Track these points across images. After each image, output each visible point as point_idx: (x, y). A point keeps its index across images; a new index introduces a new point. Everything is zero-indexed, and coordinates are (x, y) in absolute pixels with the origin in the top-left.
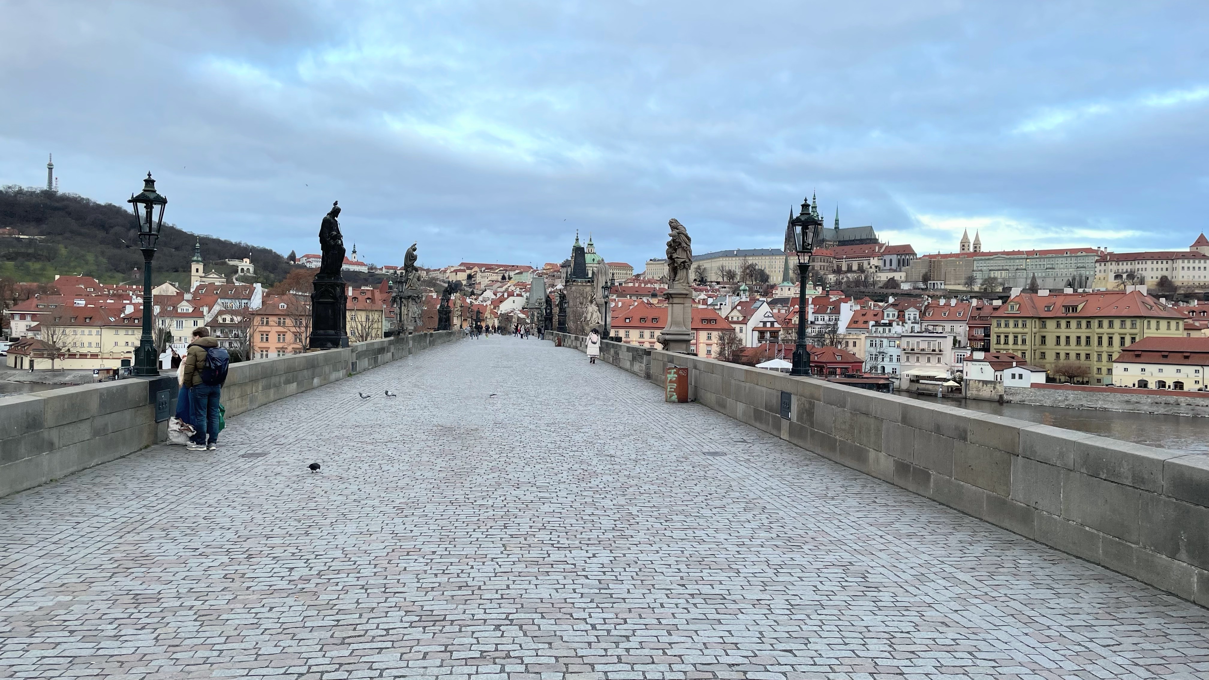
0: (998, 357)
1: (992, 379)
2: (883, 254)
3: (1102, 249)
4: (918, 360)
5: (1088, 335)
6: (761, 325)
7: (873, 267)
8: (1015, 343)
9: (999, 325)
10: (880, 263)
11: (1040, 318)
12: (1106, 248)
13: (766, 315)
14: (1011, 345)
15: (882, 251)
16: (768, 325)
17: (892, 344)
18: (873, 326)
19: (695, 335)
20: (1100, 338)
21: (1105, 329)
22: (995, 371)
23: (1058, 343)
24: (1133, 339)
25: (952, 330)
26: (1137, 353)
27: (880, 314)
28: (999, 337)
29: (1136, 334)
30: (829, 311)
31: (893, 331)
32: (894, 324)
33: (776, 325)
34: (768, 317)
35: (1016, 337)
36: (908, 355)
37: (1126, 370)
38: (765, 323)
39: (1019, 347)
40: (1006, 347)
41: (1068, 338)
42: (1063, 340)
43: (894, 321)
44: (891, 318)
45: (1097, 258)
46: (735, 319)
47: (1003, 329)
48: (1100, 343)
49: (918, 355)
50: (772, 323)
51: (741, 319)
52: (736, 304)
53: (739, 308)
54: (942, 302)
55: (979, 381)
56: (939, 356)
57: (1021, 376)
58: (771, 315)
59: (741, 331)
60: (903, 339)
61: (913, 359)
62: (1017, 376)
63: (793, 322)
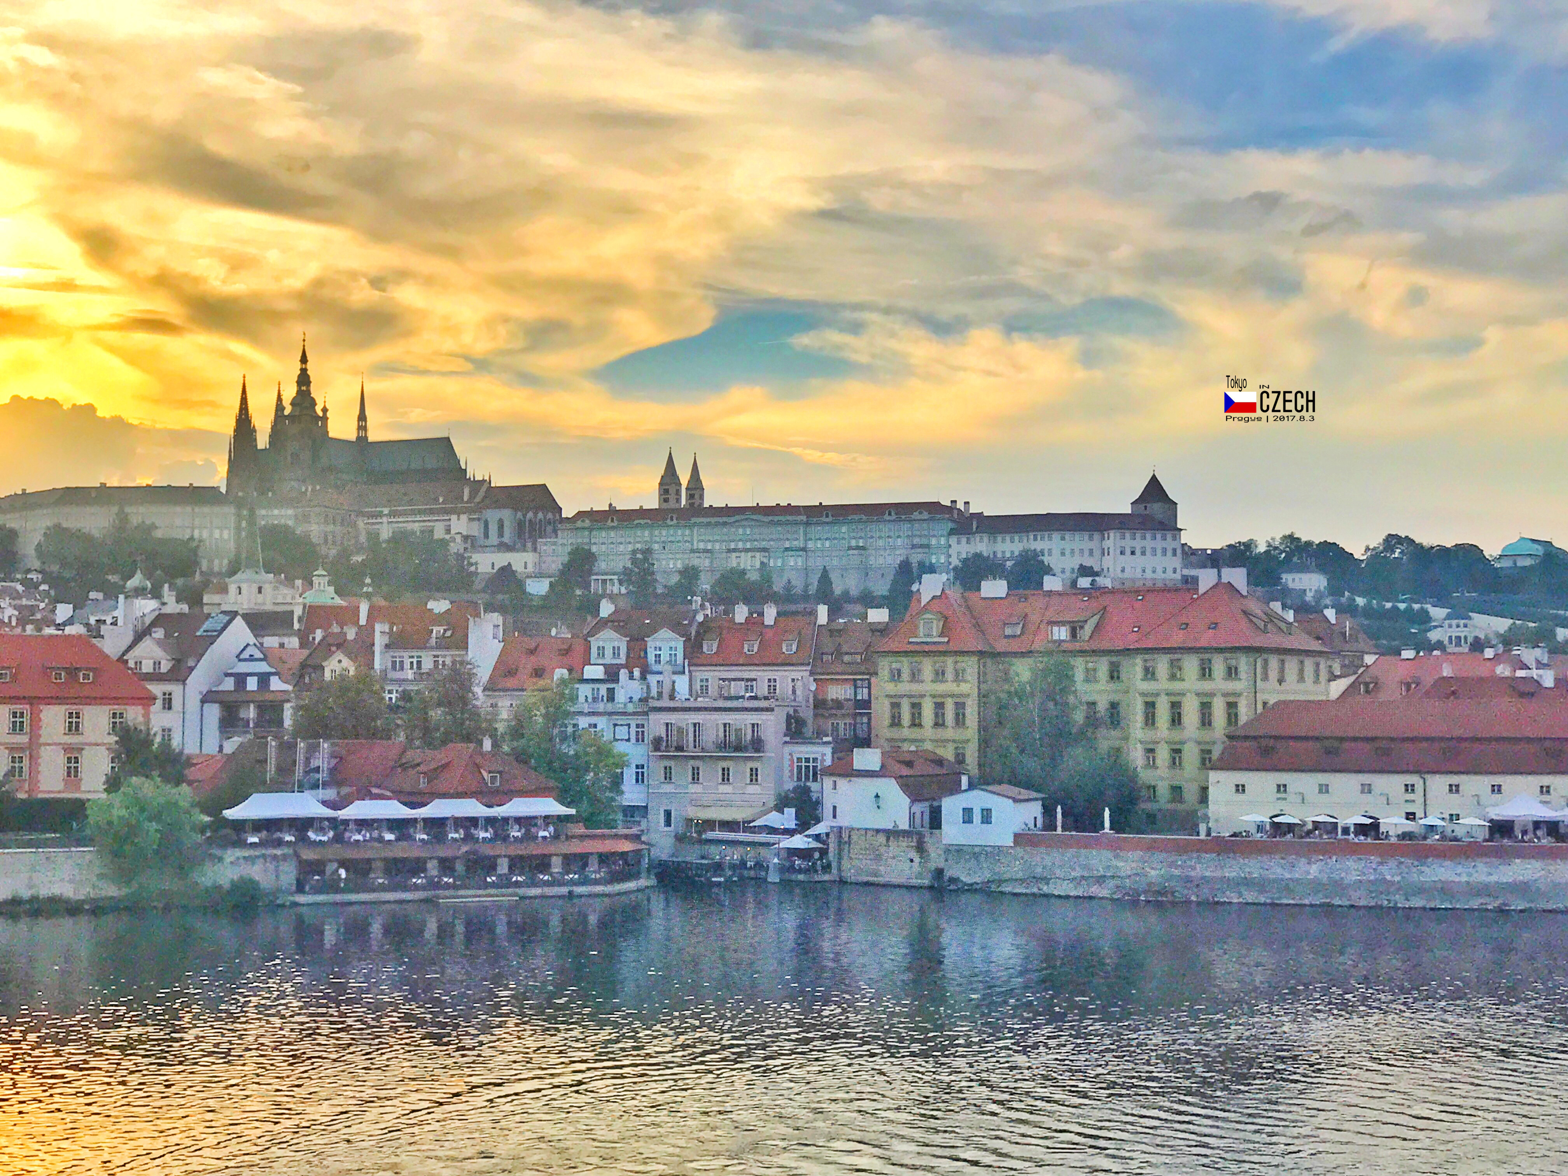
0: (909, 764)
1: (904, 825)
2: (479, 508)
3: (960, 506)
4: (695, 778)
5: (1115, 698)
6: (229, 684)
7: (458, 539)
8: (939, 723)
9: (896, 676)
10: (476, 530)
11: (995, 655)
12: (967, 503)
13: (245, 655)
14: (928, 730)
15: (478, 499)
16: (252, 684)
17: (622, 732)
18: (564, 682)
19: (26, 720)
20: (1150, 706)
21: (1163, 683)
22: (914, 801)
24: (1232, 706)
25: (772, 688)
26: (1264, 743)
27: (578, 647)
28: (895, 706)
29: (1239, 695)
30: (433, 641)
31: (621, 696)
32: (623, 674)
33: (276, 684)
34: (252, 658)
35: (939, 706)
36: (667, 763)
37: (1240, 789)
38: (240, 679)
39: (949, 733)
40: (915, 733)
43: (619, 667)
44: (609, 660)
45: (950, 525)
46: (147, 667)
47: (905, 687)
48: (1150, 719)
49: (697, 763)
50: (263, 680)
51: (165, 667)
52: (148, 622)
53: (159, 633)
54: (741, 613)
55: (878, 831)
56: (754, 765)
57: (986, 815)
58: (257, 655)
59: (168, 704)
60: (652, 716)
61: (682, 773)
62: (977, 817)
63: (328, 675)
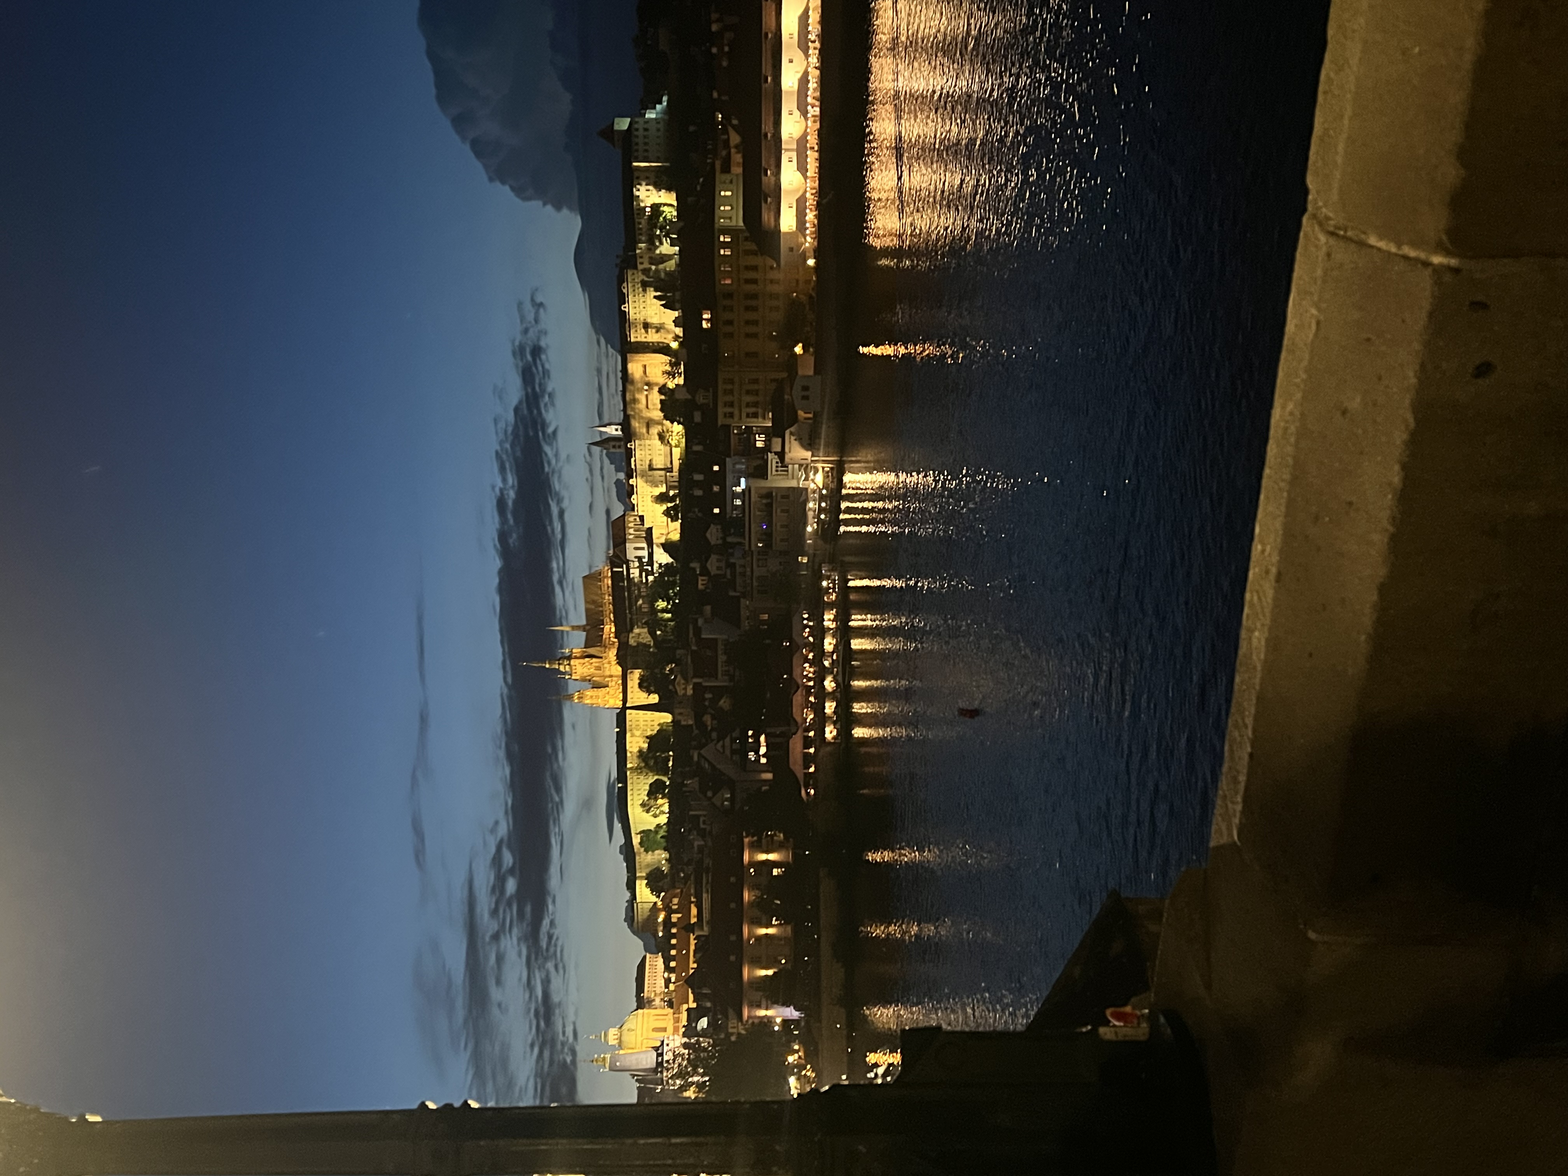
18: (735, 591)
23: (755, 336)
41: (747, 322)
42: (752, 329)
57: (805, 388)
58: (721, 743)
